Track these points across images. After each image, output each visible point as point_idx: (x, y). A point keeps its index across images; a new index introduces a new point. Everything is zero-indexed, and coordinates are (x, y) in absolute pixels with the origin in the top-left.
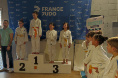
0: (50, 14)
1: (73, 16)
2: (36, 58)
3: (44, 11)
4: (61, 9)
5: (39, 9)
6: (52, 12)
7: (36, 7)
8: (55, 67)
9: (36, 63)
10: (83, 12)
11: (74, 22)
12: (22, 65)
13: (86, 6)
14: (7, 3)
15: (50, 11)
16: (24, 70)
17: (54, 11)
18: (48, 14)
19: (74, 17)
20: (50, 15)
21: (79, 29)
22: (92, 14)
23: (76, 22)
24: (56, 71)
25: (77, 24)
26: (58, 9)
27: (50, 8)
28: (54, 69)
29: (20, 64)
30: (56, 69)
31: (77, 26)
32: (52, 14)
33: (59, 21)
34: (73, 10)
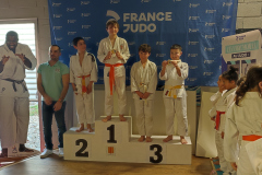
0: (143, 28)
1: (194, 31)
2: (111, 129)
3: (128, 22)
4: (168, 16)
6: (147, 23)
7: (110, 13)
8: (156, 149)
9: (112, 140)
10: (219, 23)
11: (198, 45)
12: (81, 144)
13: (226, 7)
14: (47, 6)
15: (143, 22)
16: (86, 155)
18: (138, 29)
19: (198, 34)
20: (141, 31)
21: (209, 62)
22: (238, 26)
23: (202, 45)
24: (156, 158)
25: (204, 51)
26: (160, 17)
27: (142, 14)
28: (152, 154)
29: (78, 143)
30: (156, 153)
31: (205, 55)
32: (147, 28)
33: (162, 43)
34: (195, 18)
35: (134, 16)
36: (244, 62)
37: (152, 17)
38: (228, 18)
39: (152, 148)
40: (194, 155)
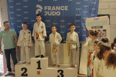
0: (54, 13)
2: (39, 62)
6: (56, 11)
7: (38, 6)
8: (60, 72)
9: (39, 68)
10: (90, 11)
11: (80, 22)
12: (24, 70)
13: (93, 4)
16: (27, 75)
17: (58, 10)
19: (80, 17)
23: (82, 22)
24: (60, 76)
25: (83, 25)
27: (54, 7)
29: (22, 69)
30: (60, 74)
33: (63, 21)
36: (99, 31)
38: (94, 9)
39: (59, 71)
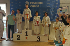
0: (35, 6)
1: (49, 7)
3: (31, 4)
4: (42, 3)
5: (29, 3)
6: (36, 5)
9: (27, 35)
10: (55, 5)
11: (50, 11)
12: (18, 36)
15: (35, 4)
16: (20, 39)
18: (34, 6)
19: (50, 8)
20: (35, 7)
22: (60, 6)
23: (51, 11)
25: (51, 12)
26: (40, 3)
27: (35, 2)
28: (38, 39)
30: (39, 39)
31: (52, 13)
32: (36, 6)
34: (49, 4)
35: (33, 3)
37: (38, 3)
39: (38, 37)
40: (49, 40)
